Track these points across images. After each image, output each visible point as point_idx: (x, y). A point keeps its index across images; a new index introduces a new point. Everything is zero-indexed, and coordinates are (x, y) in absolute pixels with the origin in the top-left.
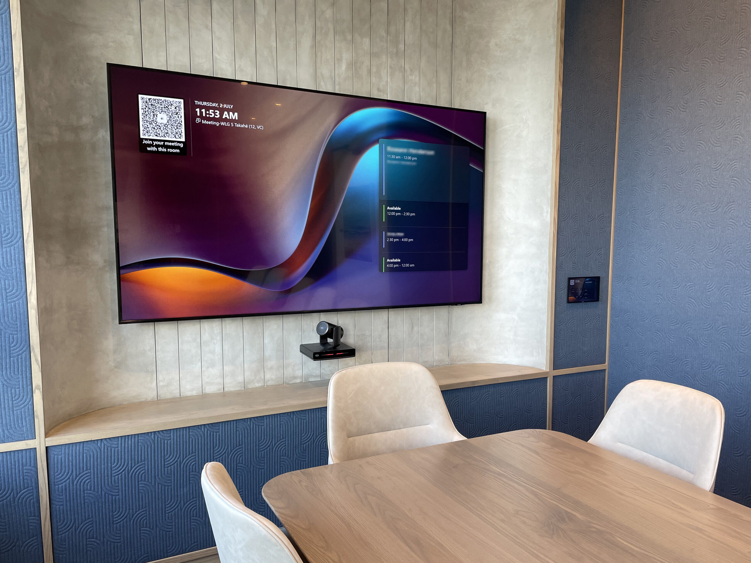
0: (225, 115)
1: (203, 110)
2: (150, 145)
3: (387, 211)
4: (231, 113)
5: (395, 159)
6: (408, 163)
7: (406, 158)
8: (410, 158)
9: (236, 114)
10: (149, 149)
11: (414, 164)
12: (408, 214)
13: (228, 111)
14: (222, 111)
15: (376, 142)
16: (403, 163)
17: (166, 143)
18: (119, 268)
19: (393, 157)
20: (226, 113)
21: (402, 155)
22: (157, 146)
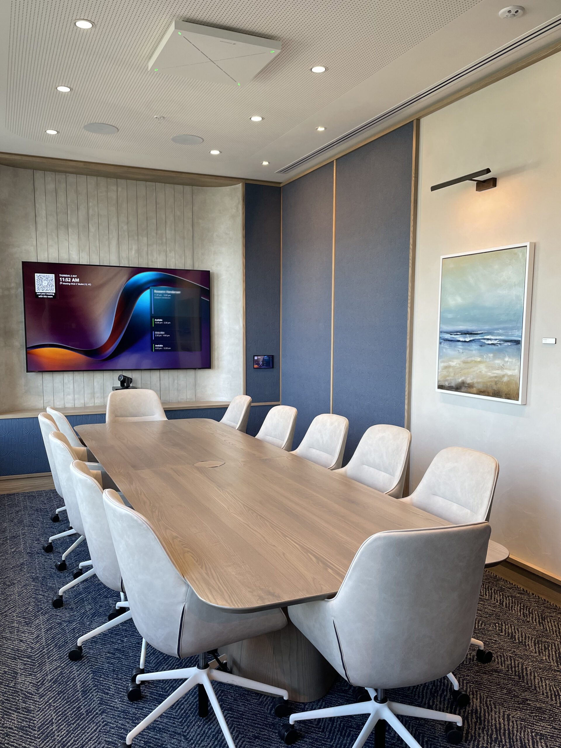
0: (73, 280)
1: (63, 279)
2: (40, 295)
3: (154, 321)
4: (76, 279)
5: (159, 296)
6: (166, 298)
7: (165, 295)
8: (167, 295)
9: (78, 279)
10: (39, 296)
11: (169, 298)
12: (166, 323)
13: (75, 278)
14: (72, 278)
15: (148, 288)
16: (163, 298)
17: (47, 294)
18: (27, 348)
19: (158, 295)
20: (73, 279)
21: (163, 294)
22: (43, 295)
